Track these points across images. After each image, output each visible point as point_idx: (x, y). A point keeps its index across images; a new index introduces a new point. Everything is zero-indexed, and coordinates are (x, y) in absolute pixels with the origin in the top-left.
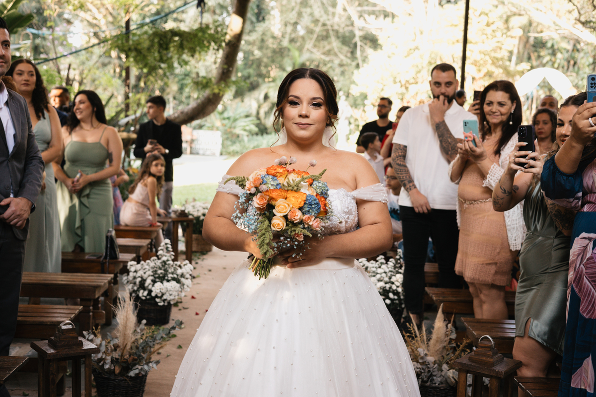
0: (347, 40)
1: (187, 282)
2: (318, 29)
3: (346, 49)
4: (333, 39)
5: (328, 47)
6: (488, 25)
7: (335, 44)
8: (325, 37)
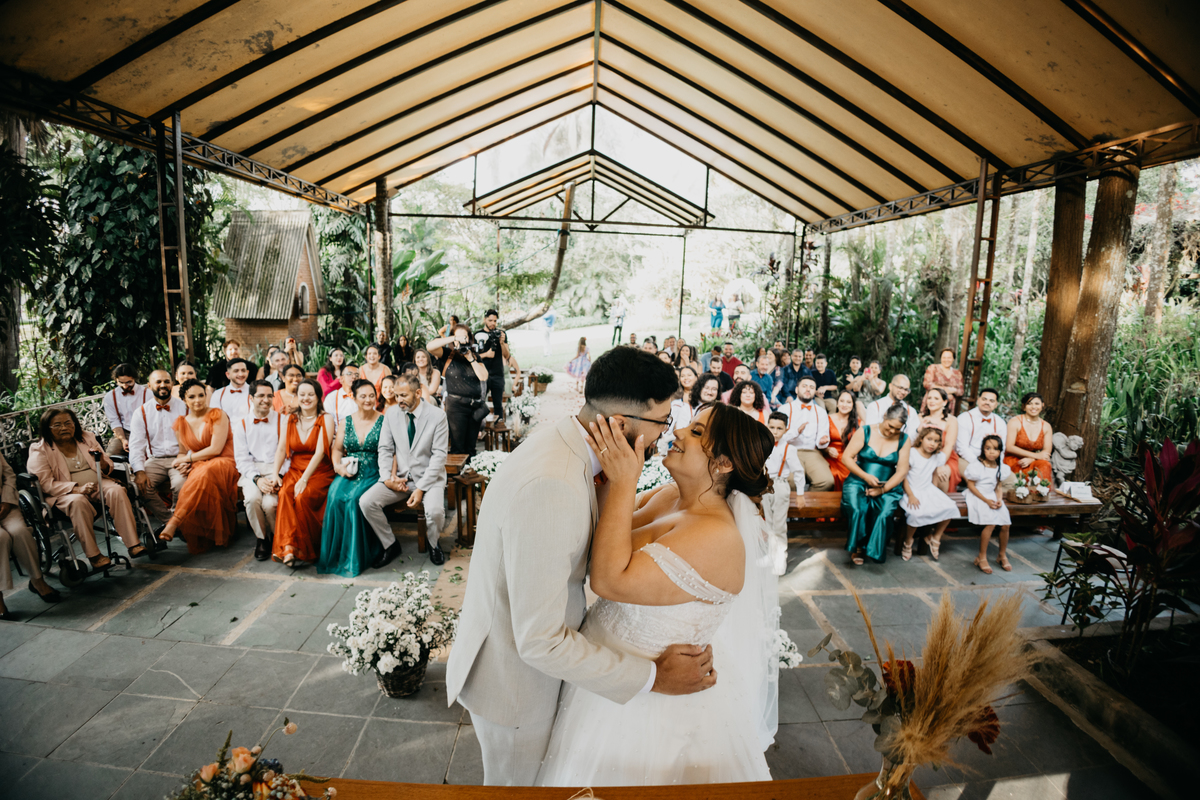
0: (625, 258)
1: (537, 406)
2: (607, 252)
3: (625, 263)
4: (616, 258)
5: (613, 263)
6: (710, 251)
7: (618, 261)
8: (611, 257)
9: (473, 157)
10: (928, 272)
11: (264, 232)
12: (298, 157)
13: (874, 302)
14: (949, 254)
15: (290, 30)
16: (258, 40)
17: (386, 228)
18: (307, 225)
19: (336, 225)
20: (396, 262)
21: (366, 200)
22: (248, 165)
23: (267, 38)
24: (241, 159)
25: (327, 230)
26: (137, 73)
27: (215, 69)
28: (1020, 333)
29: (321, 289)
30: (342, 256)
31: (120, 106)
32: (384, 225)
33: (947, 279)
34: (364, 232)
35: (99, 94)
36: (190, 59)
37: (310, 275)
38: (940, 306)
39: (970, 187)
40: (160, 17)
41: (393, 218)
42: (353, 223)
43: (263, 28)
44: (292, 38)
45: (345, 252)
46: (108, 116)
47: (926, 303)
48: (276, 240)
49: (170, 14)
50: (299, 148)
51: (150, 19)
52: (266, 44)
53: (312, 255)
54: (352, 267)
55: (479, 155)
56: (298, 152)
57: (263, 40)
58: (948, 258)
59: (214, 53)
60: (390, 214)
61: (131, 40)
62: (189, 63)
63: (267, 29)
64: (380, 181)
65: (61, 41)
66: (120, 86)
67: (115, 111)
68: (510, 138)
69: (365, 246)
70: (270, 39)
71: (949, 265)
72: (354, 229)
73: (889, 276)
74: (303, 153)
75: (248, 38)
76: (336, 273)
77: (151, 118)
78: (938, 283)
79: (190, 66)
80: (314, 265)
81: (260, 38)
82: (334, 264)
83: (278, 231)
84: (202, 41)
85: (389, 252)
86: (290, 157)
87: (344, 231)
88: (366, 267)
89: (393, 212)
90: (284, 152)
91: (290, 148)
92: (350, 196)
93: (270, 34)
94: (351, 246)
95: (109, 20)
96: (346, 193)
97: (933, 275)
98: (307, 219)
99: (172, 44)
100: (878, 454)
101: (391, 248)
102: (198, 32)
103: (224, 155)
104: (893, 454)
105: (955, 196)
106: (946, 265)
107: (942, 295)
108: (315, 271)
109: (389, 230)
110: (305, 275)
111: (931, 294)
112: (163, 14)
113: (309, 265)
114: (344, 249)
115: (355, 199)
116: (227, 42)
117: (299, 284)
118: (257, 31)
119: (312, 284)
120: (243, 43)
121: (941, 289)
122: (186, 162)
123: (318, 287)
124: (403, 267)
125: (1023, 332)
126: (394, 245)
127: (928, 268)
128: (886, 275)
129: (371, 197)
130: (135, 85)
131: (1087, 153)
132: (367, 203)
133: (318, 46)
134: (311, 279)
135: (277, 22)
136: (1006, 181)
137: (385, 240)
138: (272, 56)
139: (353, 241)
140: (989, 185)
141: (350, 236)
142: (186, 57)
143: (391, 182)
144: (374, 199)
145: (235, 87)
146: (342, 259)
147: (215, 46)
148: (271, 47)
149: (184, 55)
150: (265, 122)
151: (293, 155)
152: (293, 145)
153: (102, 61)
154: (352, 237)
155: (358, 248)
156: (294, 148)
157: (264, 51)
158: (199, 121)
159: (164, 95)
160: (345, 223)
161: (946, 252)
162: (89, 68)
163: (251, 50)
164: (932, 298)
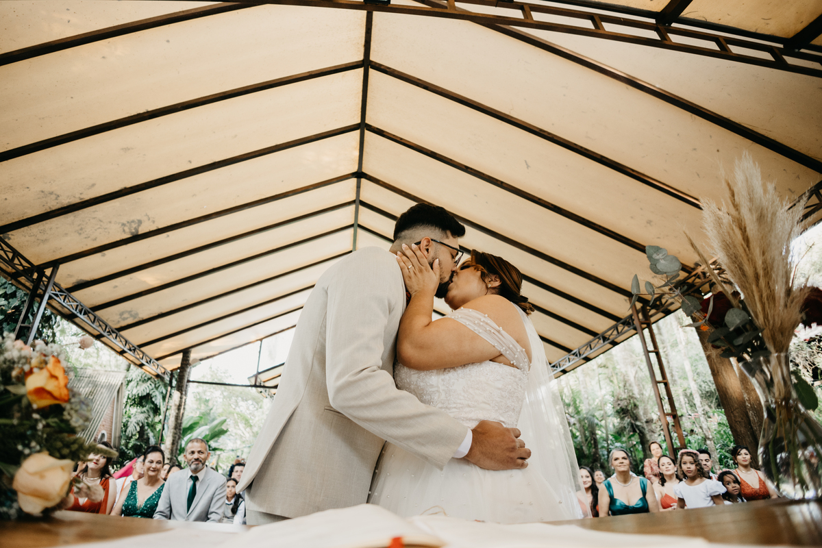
9: (259, 342)
10: (619, 402)
11: (83, 385)
12: (130, 321)
13: (584, 439)
14: (630, 385)
15: (154, 222)
16: (130, 225)
17: (184, 389)
18: (120, 384)
19: (143, 389)
20: (186, 423)
21: (171, 369)
22: (92, 318)
23: (137, 225)
24: (89, 313)
25: (135, 392)
26: (43, 232)
27: (95, 239)
28: (709, 439)
29: (117, 439)
30: (142, 415)
31: (21, 252)
32: (182, 386)
33: (635, 405)
34: (164, 398)
35: (11, 241)
36: (81, 229)
37: (111, 426)
38: (637, 426)
39: (628, 322)
40: (74, 197)
41: (191, 384)
42: (157, 388)
43: (136, 217)
44: (153, 228)
45: (145, 412)
46: (10, 255)
47: (626, 425)
48: (91, 393)
49: (82, 197)
50: (133, 313)
51: (68, 196)
52: (135, 228)
53: (117, 410)
54: (148, 424)
55: (263, 340)
56: (131, 315)
57: (134, 225)
58: (630, 388)
59: (99, 228)
60: (189, 381)
61: (50, 208)
62: (80, 232)
63: (139, 218)
64: (186, 352)
65: (6, 199)
66: (27, 238)
67: (16, 254)
68: (288, 329)
69: (163, 409)
70: (139, 226)
71: (633, 394)
72: (157, 393)
73: (589, 413)
74: (135, 318)
75: (125, 222)
76: (133, 429)
77: (39, 266)
78: (629, 408)
79: (80, 234)
80: (116, 417)
81: (133, 224)
82: (133, 420)
83: (95, 385)
84: (94, 218)
85: (182, 411)
86: (124, 319)
87: (148, 395)
88: (159, 427)
89: (191, 379)
90: (122, 314)
91: (127, 311)
92: (160, 362)
93: (140, 222)
94: (151, 408)
95: (42, 192)
96: (158, 359)
97: (623, 404)
98: (121, 379)
99: (75, 216)
100: (627, 504)
101: (184, 408)
102: (94, 212)
103: (77, 306)
104: (641, 499)
105: (620, 330)
106: (631, 394)
107: (636, 418)
108: (116, 423)
109: (186, 394)
110: (107, 424)
111: (626, 418)
112: (78, 195)
113: (112, 417)
114: (145, 409)
115: (164, 366)
116: (110, 222)
117: (100, 431)
118: (132, 219)
119: (111, 434)
120: (120, 225)
121: (633, 413)
122: (47, 307)
123: (115, 438)
124: (191, 428)
125: (711, 437)
126: (186, 407)
127: (618, 399)
128: (587, 414)
129: (176, 367)
130: (38, 240)
131: (695, 275)
132: (172, 371)
133: (168, 236)
134: (111, 429)
135: (147, 215)
136: (650, 310)
137: (181, 398)
138: (136, 238)
139: (153, 403)
140: (640, 316)
141: (151, 398)
142: (80, 227)
143: (194, 355)
144: (178, 368)
145: (104, 255)
146: (141, 417)
147: (102, 223)
148: (137, 231)
149: (79, 226)
150: (116, 287)
151: (127, 318)
152: (129, 310)
153: (25, 218)
154: (153, 399)
155: (156, 410)
156: (130, 312)
157: (132, 233)
158: (70, 276)
159: (54, 251)
160: (151, 387)
161: (627, 385)
162: (14, 221)
163: (124, 231)
164: (629, 420)
